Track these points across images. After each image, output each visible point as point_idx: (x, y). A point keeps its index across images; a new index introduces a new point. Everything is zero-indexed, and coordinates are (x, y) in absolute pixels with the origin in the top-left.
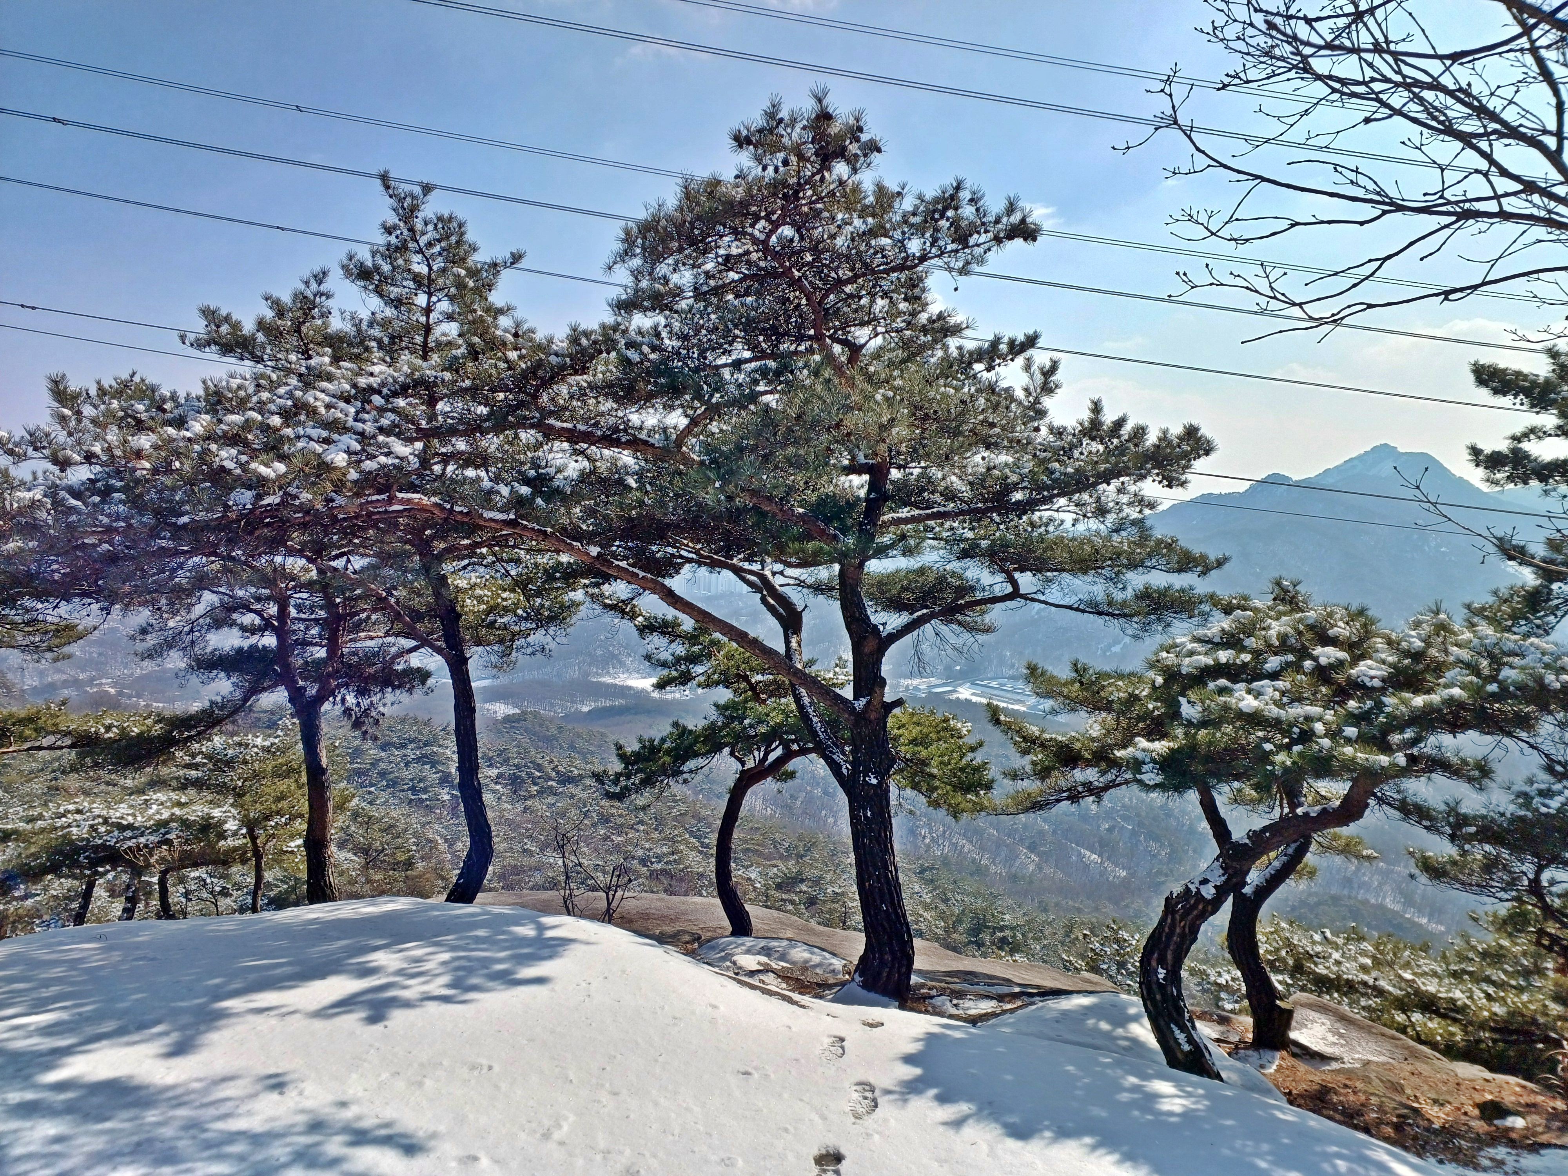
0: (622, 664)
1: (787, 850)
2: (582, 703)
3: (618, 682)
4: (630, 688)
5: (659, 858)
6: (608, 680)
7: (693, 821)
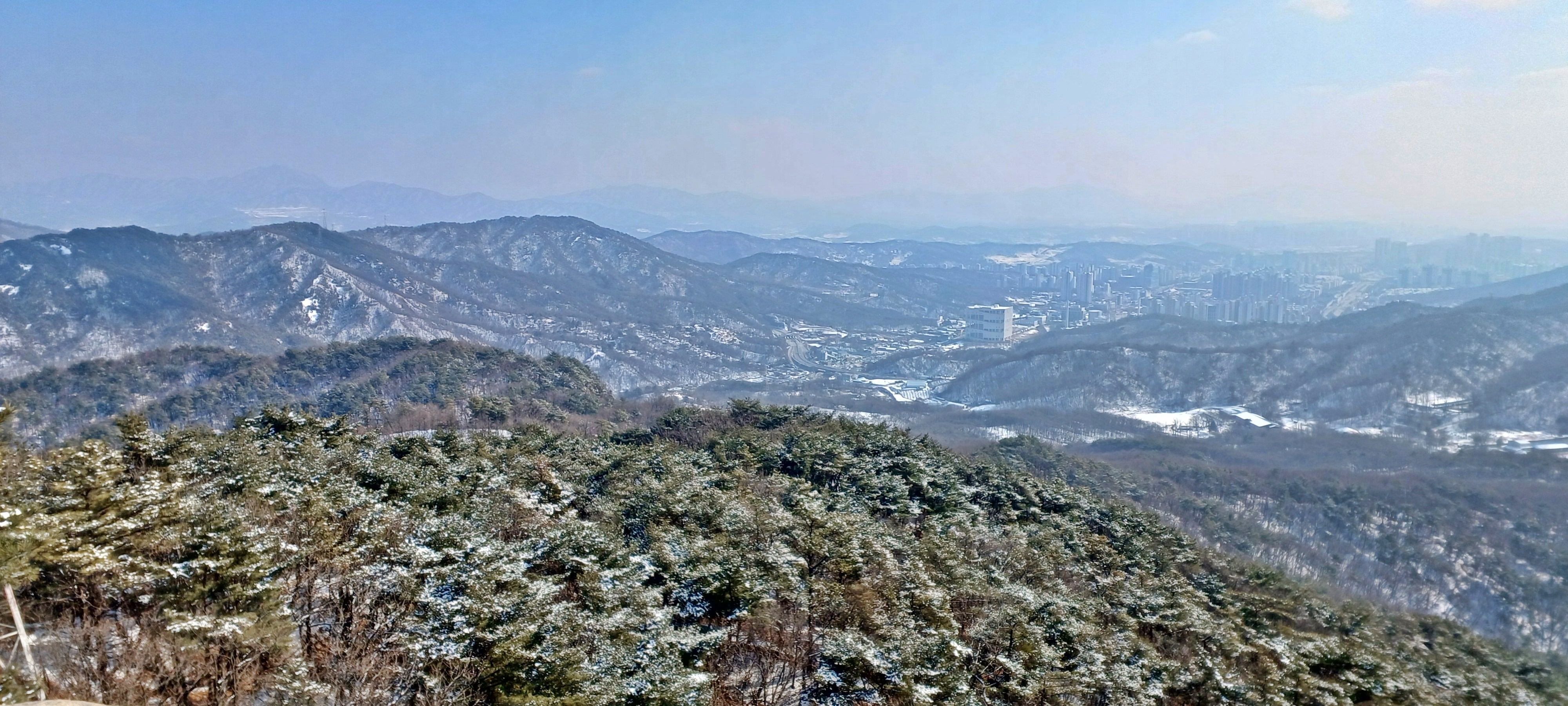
0: (1132, 396)
1: (1327, 621)
2: (1086, 433)
3: (1126, 414)
4: (1139, 422)
5: (1154, 610)
6: (1116, 412)
7: (1203, 572)
